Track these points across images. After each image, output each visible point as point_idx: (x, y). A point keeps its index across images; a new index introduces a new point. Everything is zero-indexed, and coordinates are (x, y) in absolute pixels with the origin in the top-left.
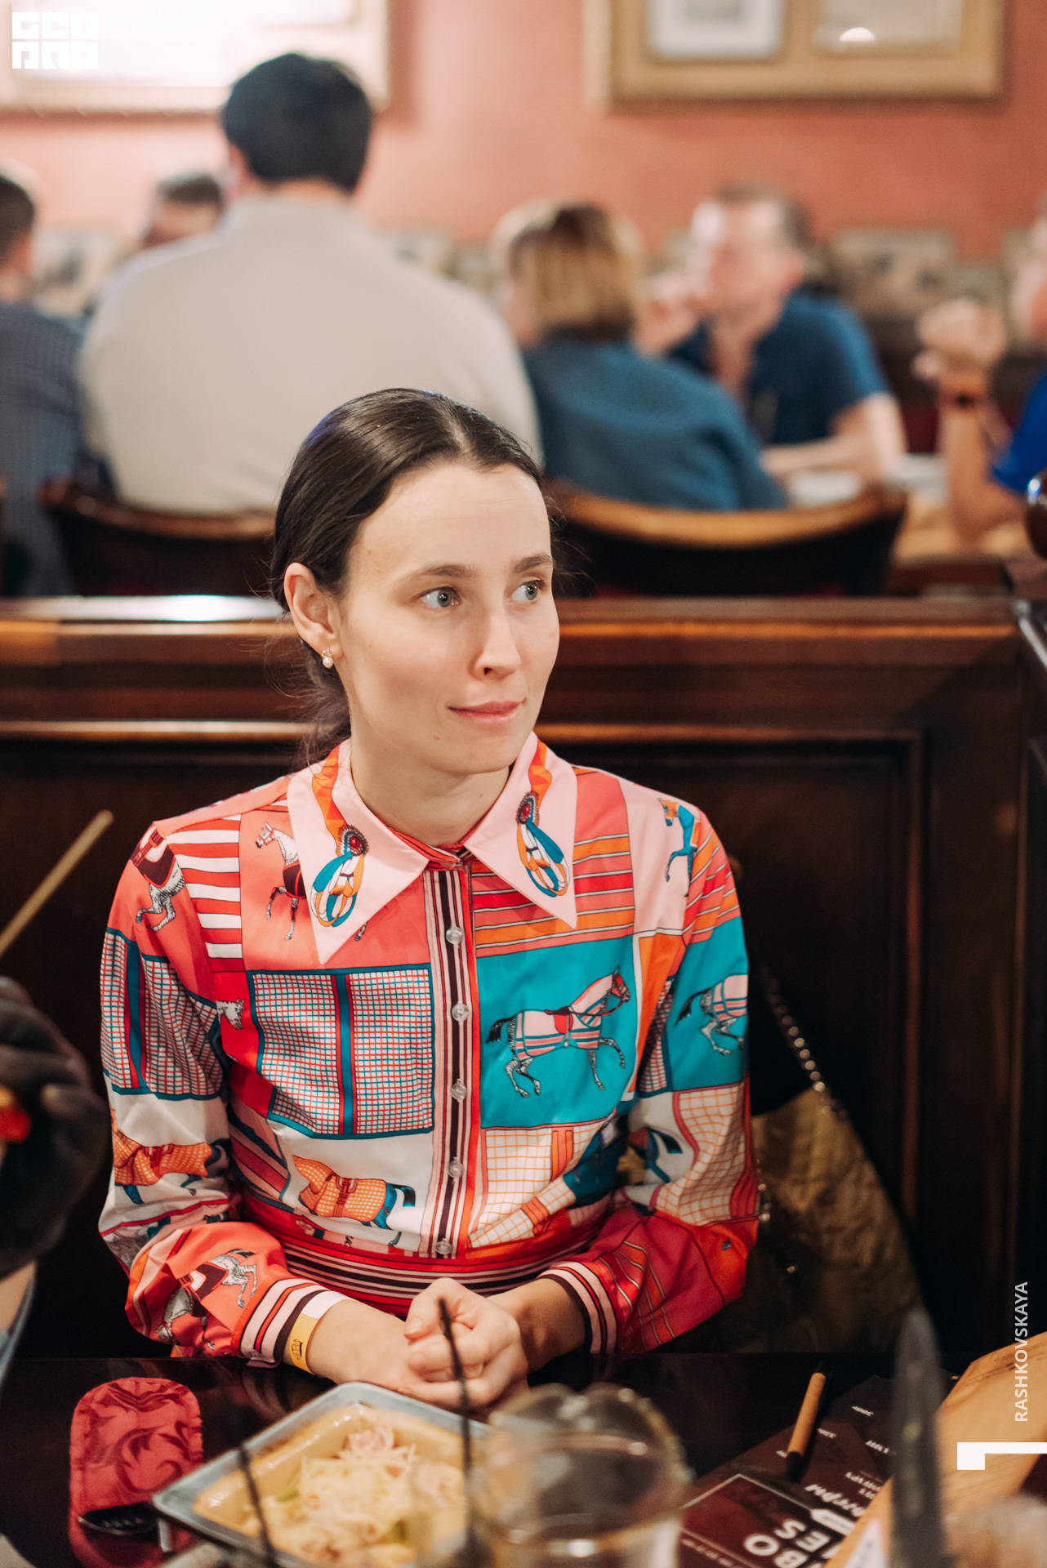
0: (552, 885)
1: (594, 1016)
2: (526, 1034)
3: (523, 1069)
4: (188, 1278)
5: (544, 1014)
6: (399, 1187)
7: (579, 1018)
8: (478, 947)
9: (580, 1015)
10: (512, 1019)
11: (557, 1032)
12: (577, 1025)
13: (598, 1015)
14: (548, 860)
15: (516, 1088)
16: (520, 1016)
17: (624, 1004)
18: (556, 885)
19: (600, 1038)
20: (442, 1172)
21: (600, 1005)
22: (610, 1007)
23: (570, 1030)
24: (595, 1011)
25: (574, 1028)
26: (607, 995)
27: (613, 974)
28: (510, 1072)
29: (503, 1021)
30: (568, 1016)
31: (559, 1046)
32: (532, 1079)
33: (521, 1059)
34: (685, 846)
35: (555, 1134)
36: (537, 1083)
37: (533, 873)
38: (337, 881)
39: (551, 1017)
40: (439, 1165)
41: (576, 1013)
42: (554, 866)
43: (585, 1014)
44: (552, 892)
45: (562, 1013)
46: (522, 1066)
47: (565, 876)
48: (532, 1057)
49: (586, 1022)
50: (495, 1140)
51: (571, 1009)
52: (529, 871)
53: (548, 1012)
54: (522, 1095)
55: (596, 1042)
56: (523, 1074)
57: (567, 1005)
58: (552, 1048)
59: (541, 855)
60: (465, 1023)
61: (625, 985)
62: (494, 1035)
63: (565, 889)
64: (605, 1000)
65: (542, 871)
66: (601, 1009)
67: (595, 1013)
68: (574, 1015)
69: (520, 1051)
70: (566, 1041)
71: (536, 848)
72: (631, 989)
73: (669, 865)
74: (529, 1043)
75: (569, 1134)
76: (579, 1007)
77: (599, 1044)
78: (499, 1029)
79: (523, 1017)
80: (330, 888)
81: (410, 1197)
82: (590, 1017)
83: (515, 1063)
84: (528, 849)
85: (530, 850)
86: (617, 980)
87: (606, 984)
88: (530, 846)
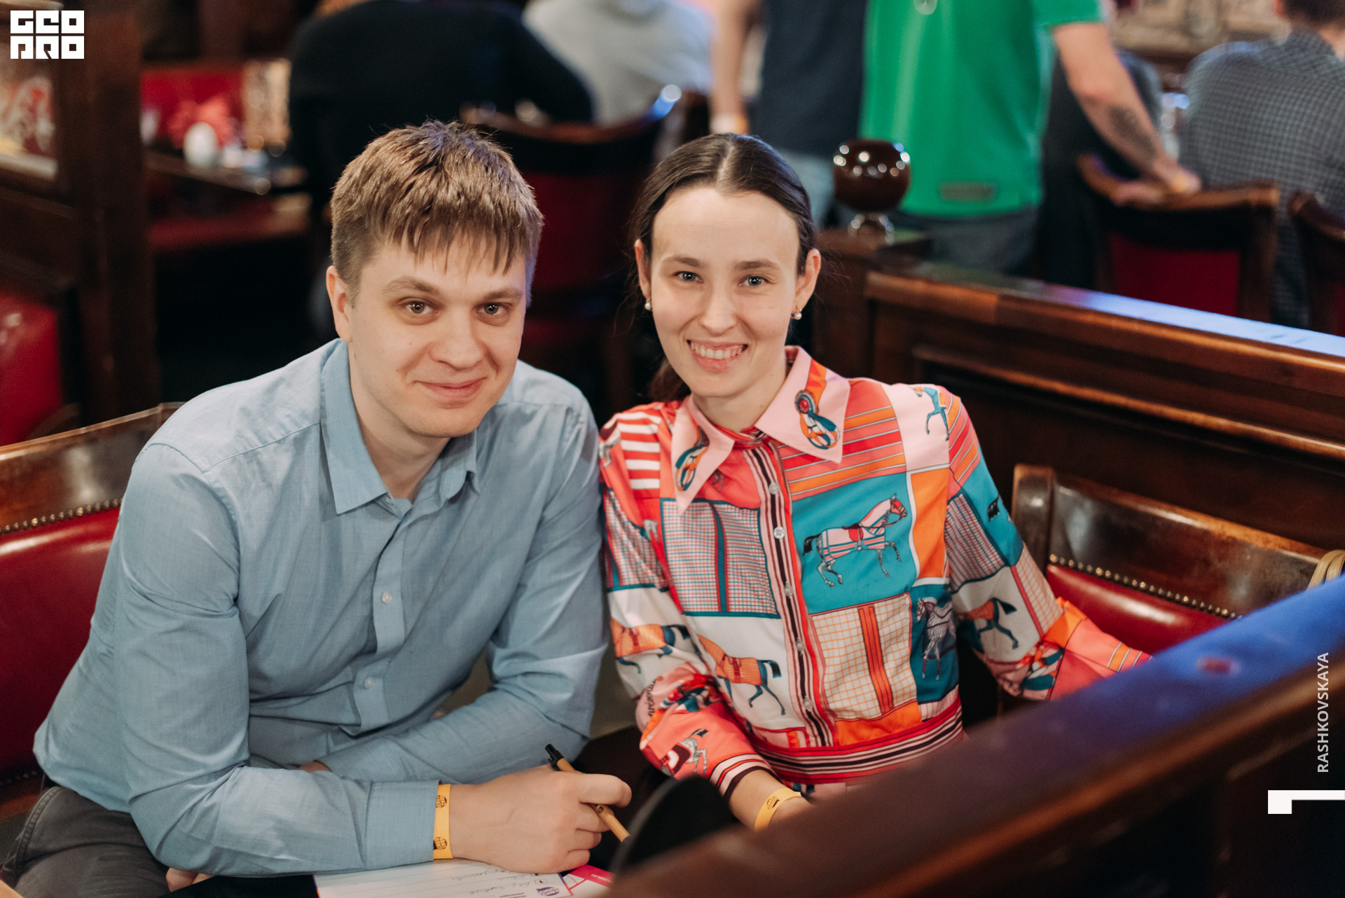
1: (879, 528)
2: (830, 544)
3: (829, 568)
4: (667, 758)
5: (842, 530)
6: (766, 661)
7: (868, 531)
8: (793, 494)
9: (868, 528)
10: (818, 536)
11: (850, 540)
12: (866, 535)
13: (882, 527)
14: (824, 430)
15: (826, 581)
16: (824, 534)
17: (903, 519)
18: (829, 443)
19: (885, 541)
20: (793, 649)
21: (882, 521)
22: (890, 521)
23: (861, 538)
24: (879, 524)
25: (865, 537)
26: (887, 513)
27: (891, 499)
28: (821, 571)
29: (812, 538)
30: (858, 530)
31: (853, 550)
32: (836, 574)
33: (828, 560)
34: (936, 408)
35: (861, 611)
36: (840, 576)
37: (813, 440)
38: (688, 461)
39: (847, 531)
40: (790, 645)
41: (865, 527)
42: (829, 434)
43: (872, 527)
44: (825, 448)
45: (855, 528)
46: (828, 566)
47: (836, 437)
48: (836, 559)
49: (873, 532)
50: (820, 621)
51: (860, 525)
52: (808, 439)
53: (844, 528)
54: (830, 586)
55: (883, 544)
56: (830, 571)
57: (857, 521)
58: (849, 551)
59: (819, 428)
60: (784, 539)
61: (903, 506)
62: (808, 548)
63: (835, 445)
64: (886, 517)
65: (819, 437)
66: (883, 523)
67: (879, 526)
68: (863, 529)
69: (827, 555)
70: (859, 546)
71: (815, 426)
72: (907, 509)
73: (927, 422)
74: (832, 549)
75: (871, 609)
76: (867, 523)
77: (886, 546)
78: (810, 544)
79: (827, 533)
80: (684, 465)
81: (776, 670)
82: (876, 530)
83: (824, 564)
84: (809, 427)
85: (811, 428)
86: (895, 503)
87: (886, 506)
88: (811, 425)
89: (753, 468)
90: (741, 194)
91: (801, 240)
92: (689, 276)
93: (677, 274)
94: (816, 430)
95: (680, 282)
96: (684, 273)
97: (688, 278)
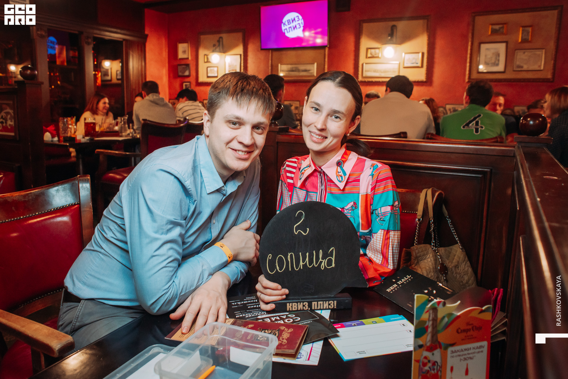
0: (341, 180)
14: (342, 175)
17: (356, 209)
18: (342, 180)
22: (352, 209)
24: (349, 209)
26: (352, 206)
27: (354, 201)
34: (371, 174)
37: (338, 177)
41: (345, 209)
42: (343, 177)
44: (340, 181)
45: (343, 209)
47: (345, 179)
49: (347, 211)
52: (337, 176)
55: (349, 216)
59: (341, 174)
61: (356, 205)
63: (344, 181)
65: (340, 177)
71: (341, 172)
72: (358, 206)
73: (368, 178)
84: (338, 172)
85: (339, 172)
86: (355, 203)
87: (352, 203)
88: (339, 171)
89: (319, 179)
90: (341, 88)
91: (356, 110)
92: (317, 110)
93: (313, 107)
94: (340, 174)
95: (313, 110)
96: (315, 108)
97: (316, 110)
